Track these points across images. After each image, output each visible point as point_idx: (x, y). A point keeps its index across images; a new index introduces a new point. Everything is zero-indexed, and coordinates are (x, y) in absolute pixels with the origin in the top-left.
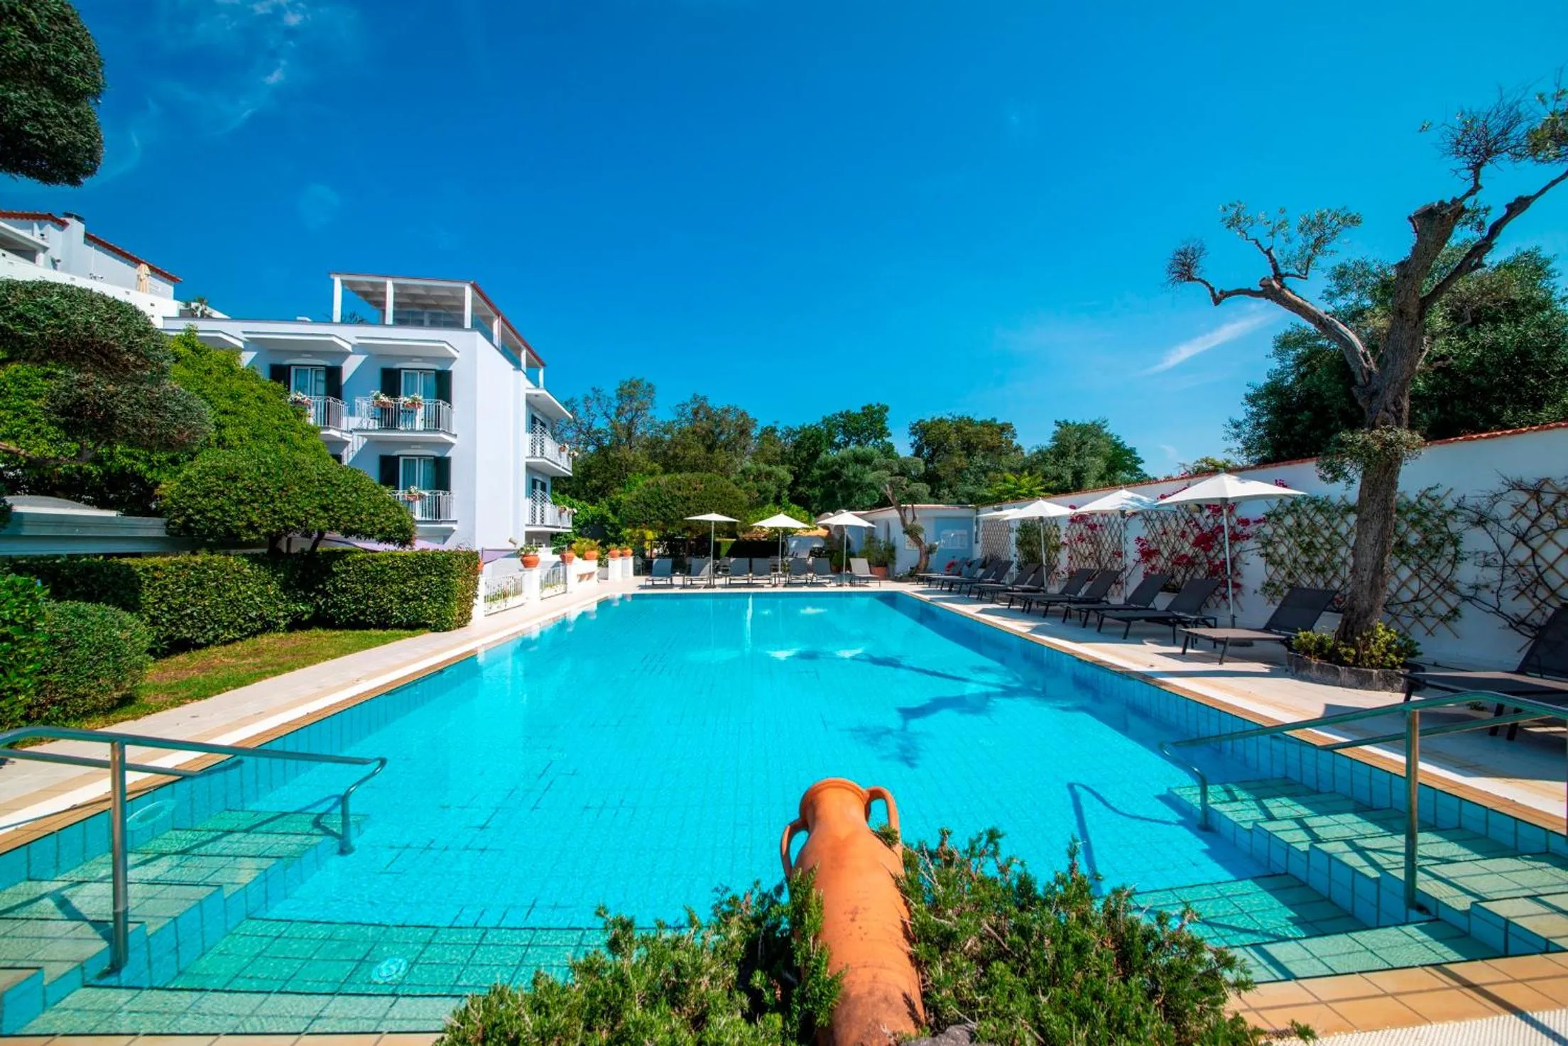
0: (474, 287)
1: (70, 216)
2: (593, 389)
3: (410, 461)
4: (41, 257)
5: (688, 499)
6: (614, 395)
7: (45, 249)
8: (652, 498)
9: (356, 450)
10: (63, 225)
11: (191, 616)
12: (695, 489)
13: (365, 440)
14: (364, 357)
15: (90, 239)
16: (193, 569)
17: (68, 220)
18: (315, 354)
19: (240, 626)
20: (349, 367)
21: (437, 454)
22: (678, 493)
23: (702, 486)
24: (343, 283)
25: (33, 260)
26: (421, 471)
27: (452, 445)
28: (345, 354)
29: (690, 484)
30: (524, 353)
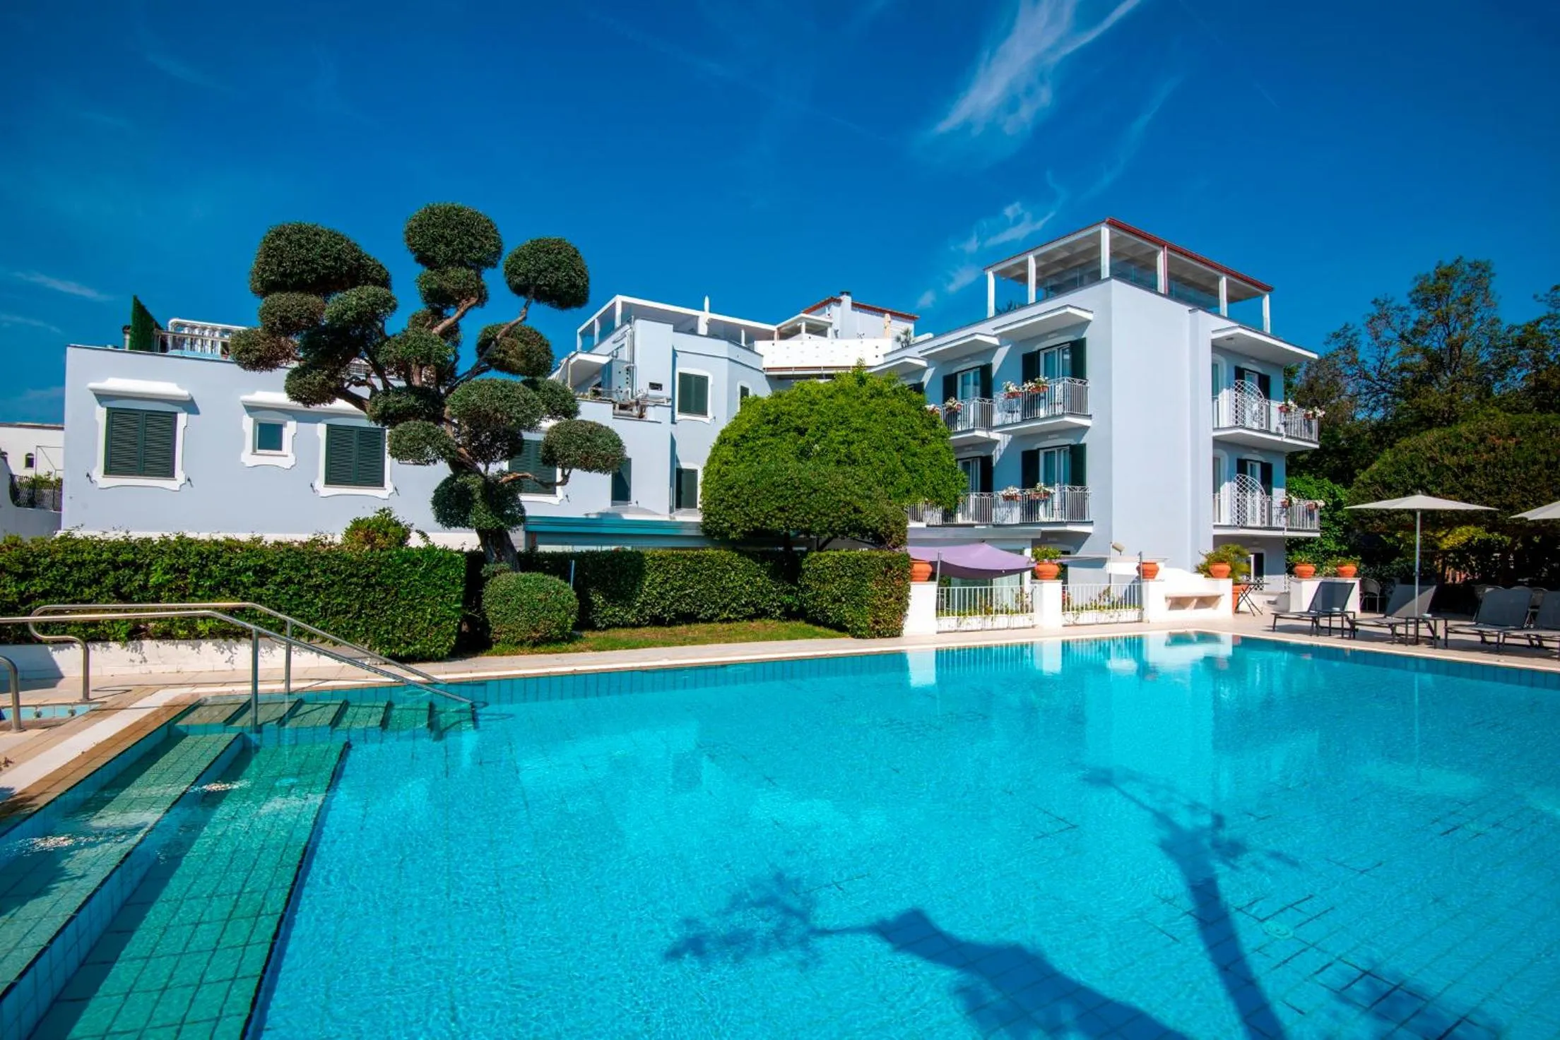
0: (1112, 224)
1: (842, 293)
2: (1375, 302)
3: (1049, 454)
4: (830, 331)
5: (1469, 469)
6: (1405, 302)
7: (831, 324)
8: (1398, 473)
9: (1002, 448)
10: (839, 302)
11: (689, 595)
12: (1493, 449)
13: (1010, 436)
14: (1009, 347)
15: (855, 306)
16: (690, 559)
17: (842, 298)
18: (972, 356)
19: (735, 609)
20: (997, 361)
21: (1073, 442)
22: (1449, 460)
23: (1512, 442)
24: (995, 274)
25: (825, 336)
26: (1061, 464)
27: (1085, 428)
28: (993, 349)
29: (1482, 440)
30: (1223, 283)
